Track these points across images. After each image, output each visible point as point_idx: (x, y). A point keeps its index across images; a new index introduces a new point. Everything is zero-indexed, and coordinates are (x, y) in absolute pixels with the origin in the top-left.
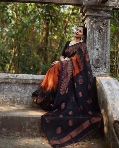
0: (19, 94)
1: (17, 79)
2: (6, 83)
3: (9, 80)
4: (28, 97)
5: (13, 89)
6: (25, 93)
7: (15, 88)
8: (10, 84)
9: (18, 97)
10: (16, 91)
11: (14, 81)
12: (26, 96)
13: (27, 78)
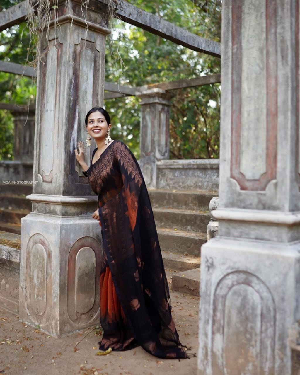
0: (200, 179)
1: (197, 165)
2: (190, 169)
3: (192, 166)
4: (208, 182)
5: (196, 174)
6: (205, 178)
7: (197, 173)
8: (193, 170)
9: (200, 182)
10: (198, 176)
11: (195, 167)
12: (206, 181)
13: (205, 163)
